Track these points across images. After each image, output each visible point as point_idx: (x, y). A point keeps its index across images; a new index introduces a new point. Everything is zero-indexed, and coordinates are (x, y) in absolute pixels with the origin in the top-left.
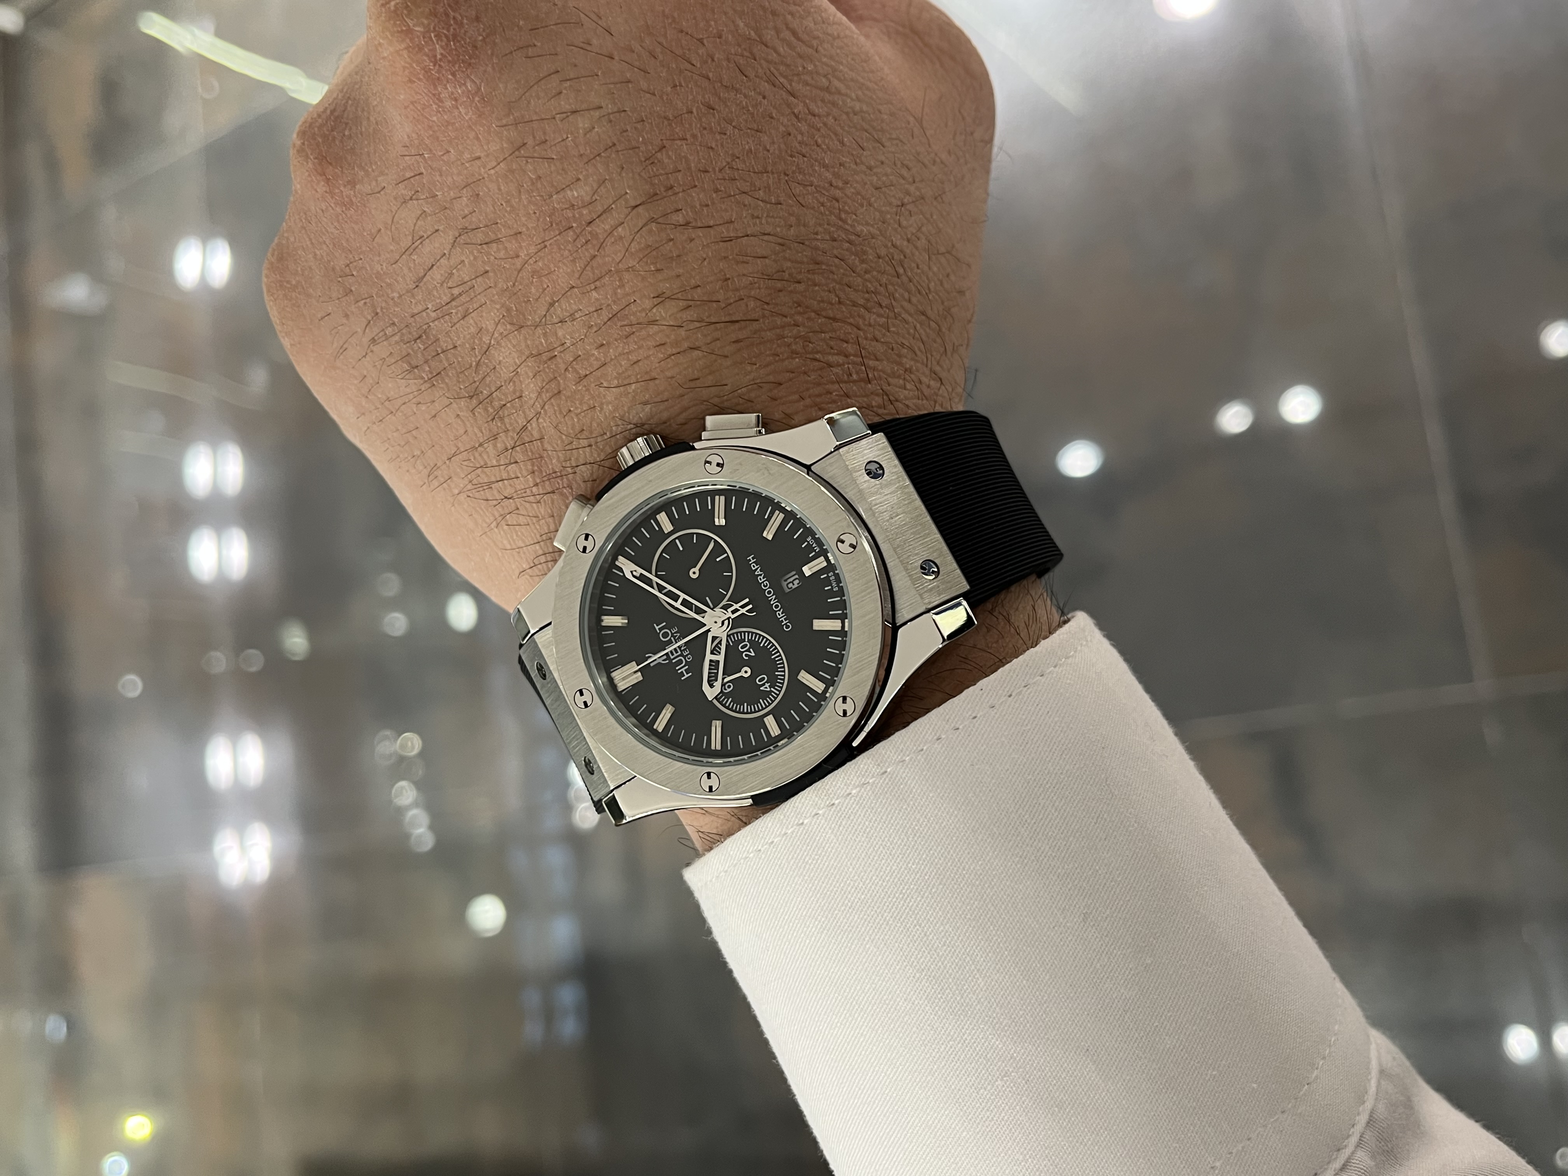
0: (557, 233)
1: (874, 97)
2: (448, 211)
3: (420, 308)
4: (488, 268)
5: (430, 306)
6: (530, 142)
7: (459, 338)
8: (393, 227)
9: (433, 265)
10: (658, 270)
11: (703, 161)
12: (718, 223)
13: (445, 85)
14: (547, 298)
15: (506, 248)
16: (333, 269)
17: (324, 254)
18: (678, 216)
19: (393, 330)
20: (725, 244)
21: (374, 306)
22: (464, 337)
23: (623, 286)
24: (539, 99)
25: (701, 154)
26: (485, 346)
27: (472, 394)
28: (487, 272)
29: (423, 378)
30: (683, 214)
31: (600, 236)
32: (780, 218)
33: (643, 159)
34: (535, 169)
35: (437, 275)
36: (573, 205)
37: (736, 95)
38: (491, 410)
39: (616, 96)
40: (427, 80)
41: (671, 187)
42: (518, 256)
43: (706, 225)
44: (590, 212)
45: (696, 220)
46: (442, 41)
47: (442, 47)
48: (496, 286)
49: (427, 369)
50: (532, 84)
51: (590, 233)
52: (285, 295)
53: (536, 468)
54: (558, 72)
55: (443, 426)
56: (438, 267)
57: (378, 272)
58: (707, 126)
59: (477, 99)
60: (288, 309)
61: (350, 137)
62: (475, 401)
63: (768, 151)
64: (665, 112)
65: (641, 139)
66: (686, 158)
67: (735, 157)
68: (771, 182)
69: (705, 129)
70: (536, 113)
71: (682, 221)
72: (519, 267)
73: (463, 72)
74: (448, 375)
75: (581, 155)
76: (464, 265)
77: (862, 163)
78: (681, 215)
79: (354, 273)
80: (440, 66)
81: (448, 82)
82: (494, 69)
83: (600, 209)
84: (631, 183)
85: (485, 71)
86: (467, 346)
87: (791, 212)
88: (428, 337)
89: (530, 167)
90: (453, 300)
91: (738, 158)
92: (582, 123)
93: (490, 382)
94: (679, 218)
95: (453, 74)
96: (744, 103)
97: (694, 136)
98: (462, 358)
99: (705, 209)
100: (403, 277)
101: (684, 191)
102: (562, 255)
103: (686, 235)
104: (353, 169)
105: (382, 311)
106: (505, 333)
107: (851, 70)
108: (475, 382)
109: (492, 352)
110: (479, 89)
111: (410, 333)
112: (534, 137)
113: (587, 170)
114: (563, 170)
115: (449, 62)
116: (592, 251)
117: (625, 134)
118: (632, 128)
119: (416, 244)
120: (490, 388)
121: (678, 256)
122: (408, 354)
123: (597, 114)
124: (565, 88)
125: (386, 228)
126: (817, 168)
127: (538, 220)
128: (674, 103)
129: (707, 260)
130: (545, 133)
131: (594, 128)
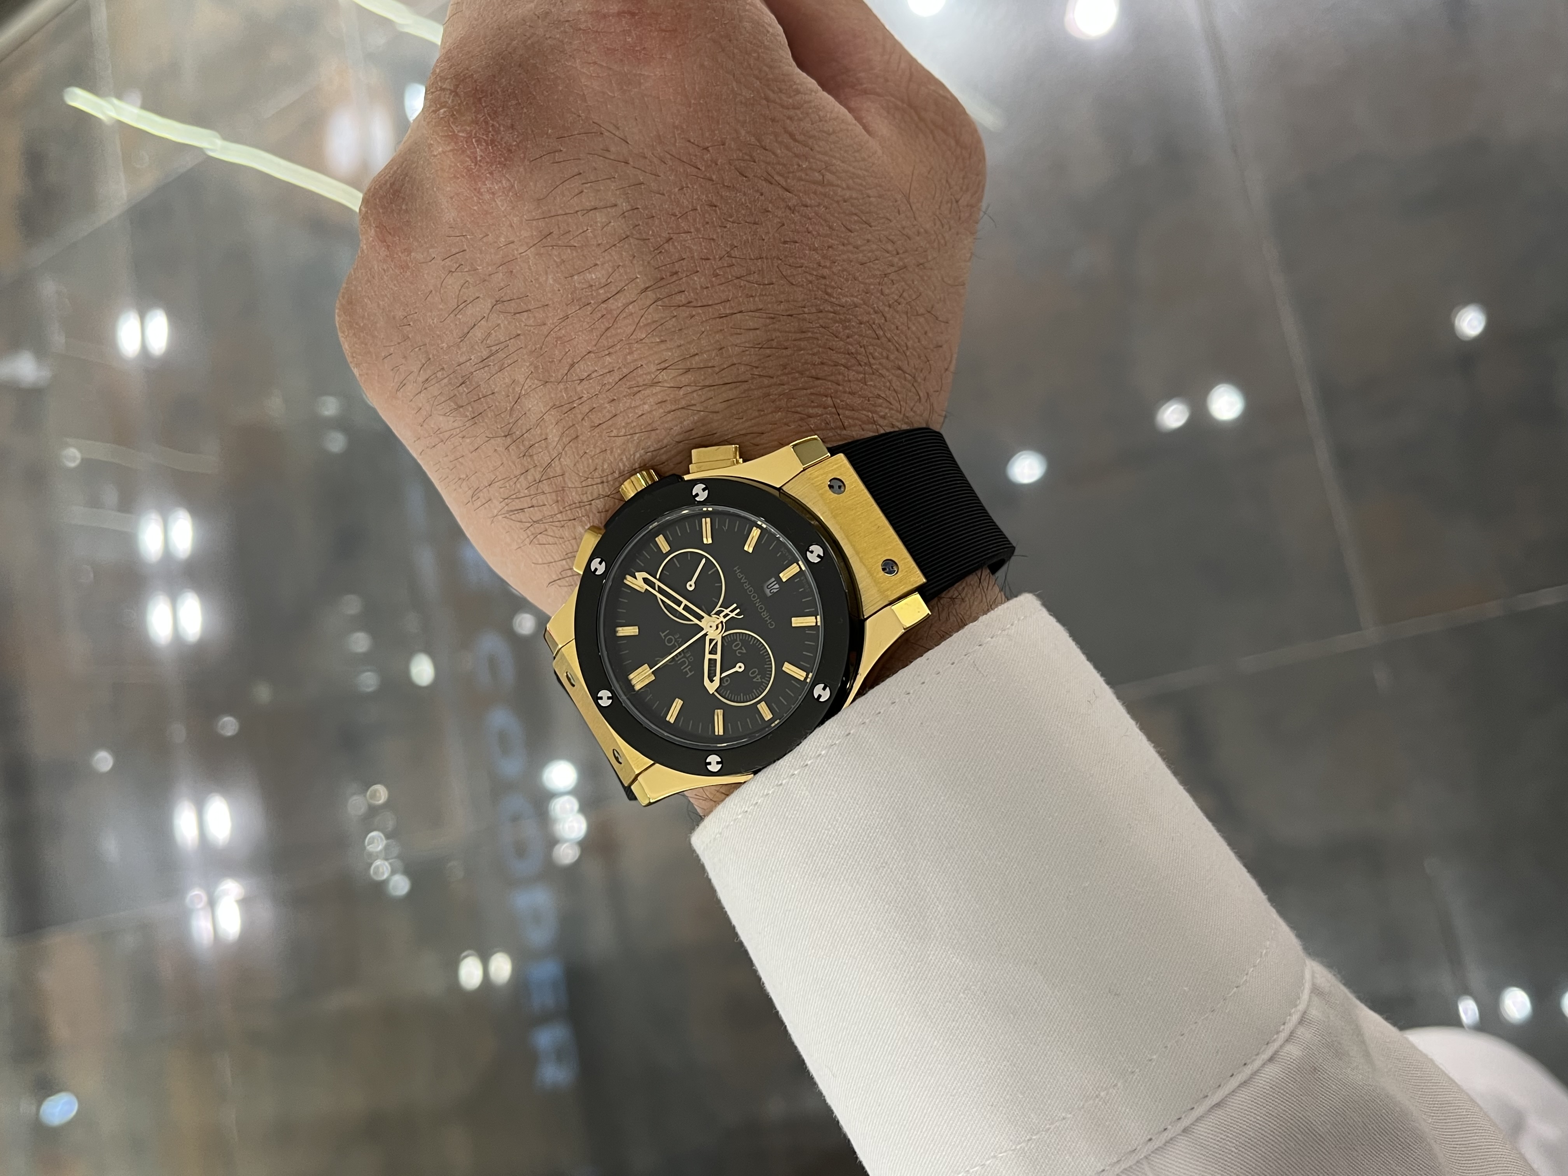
0: (578, 308)
1: (864, 183)
2: (486, 283)
3: (464, 358)
4: (519, 332)
5: (472, 357)
6: (556, 231)
7: (496, 386)
8: (442, 291)
9: (475, 325)
10: (662, 341)
11: (705, 251)
12: (716, 302)
13: (484, 182)
14: (569, 360)
15: (535, 317)
16: (394, 318)
17: (386, 305)
18: (681, 297)
19: (443, 374)
20: (721, 319)
21: (427, 352)
22: (501, 386)
23: (632, 353)
24: (564, 196)
25: (703, 244)
26: (518, 395)
27: (507, 434)
28: (519, 335)
29: (466, 416)
30: (685, 295)
31: (615, 312)
32: (772, 295)
33: (652, 249)
34: (559, 254)
35: (478, 333)
36: (591, 286)
37: (736, 194)
38: (522, 448)
39: (630, 196)
40: (470, 177)
41: (676, 273)
42: (545, 324)
43: (705, 304)
44: (605, 292)
45: (696, 300)
46: (481, 145)
47: (481, 150)
48: (526, 347)
49: (470, 409)
50: (558, 183)
51: (606, 309)
52: (354, 334)
53: (559, 498)
54: (580, 174)
55: (483, 457)
56: (479, 327)
57: (430, 325)
58: (709, 221)
59: (511, 194)
60: (357, 346)
61: (406, 211)
62: (509, 440)
63: (764, 240)
64: (673, 209)
65: (651, 232)
66: (688, 247)
67: (733, 247)
68: (764, 267)
69: (707, 223)
70: (561, 208)
71: (684, 301)
72: (546, 333)
73: (499, 171)
74: (487, 416)
75: (599, 245)
76: (500, 328)
77: (849, 244)
78: (683, 296)
79: (411, 323)
80: (480, 166)
81: (486, 179)
82: (525, 169)
83: (614, 289)
84: (641, 269)
85: (518, 171)
86: (503, 393)
87: (782, 290)
88: (471, 383)
89: (555, 252)
90: (492, 355)
91: (736, 247)
92: (600, 218)
93: (522, 424)
94: (682, 299)
95: (491, 173)
96: (743, 200)
97: (698, 230)
98: (499, 402)
99: (705, 290)
100: (451, 332)
101: (687, 276)
102: (582, 326)
103: (688, 313)
104: (409, 239)
105: (433, 357)
106: (534, 387)
107: (843, 162)
108: (509, 423)
109: (523, 400)
110: (513, 186)
111: (456, 378)
112: (559, 228)
113: (604, 257)
114: (583, 256)
115: (487, 162)
116: (607, 325)
117: (637, 228)
118: (643, 223)
119: (461, 307)
120: (522, 429)
121: (680, 330)
122: (455, 395)
123: (612, 211)
124: (586, 188)
125: (436, 291)
126: (807, 252)
127: (562, 296)
128: (681, 202)
129: (705, 333)
130: (568, 224)
131: (610, 222)
